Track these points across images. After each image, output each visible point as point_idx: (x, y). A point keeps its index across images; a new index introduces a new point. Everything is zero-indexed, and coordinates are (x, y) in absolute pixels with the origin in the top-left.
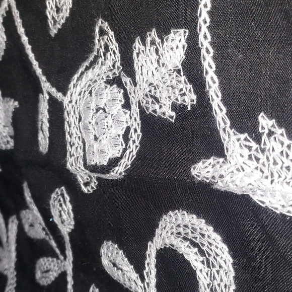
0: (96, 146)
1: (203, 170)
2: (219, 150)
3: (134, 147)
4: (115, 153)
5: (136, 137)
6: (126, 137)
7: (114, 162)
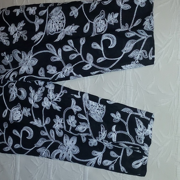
0: (15, 118)
1: (31, 122)
2: (33, 121)
3: (21, 119)
4: (18, 119)
5: (22, 118)
6: (20, 117)
7: (18, 120)
